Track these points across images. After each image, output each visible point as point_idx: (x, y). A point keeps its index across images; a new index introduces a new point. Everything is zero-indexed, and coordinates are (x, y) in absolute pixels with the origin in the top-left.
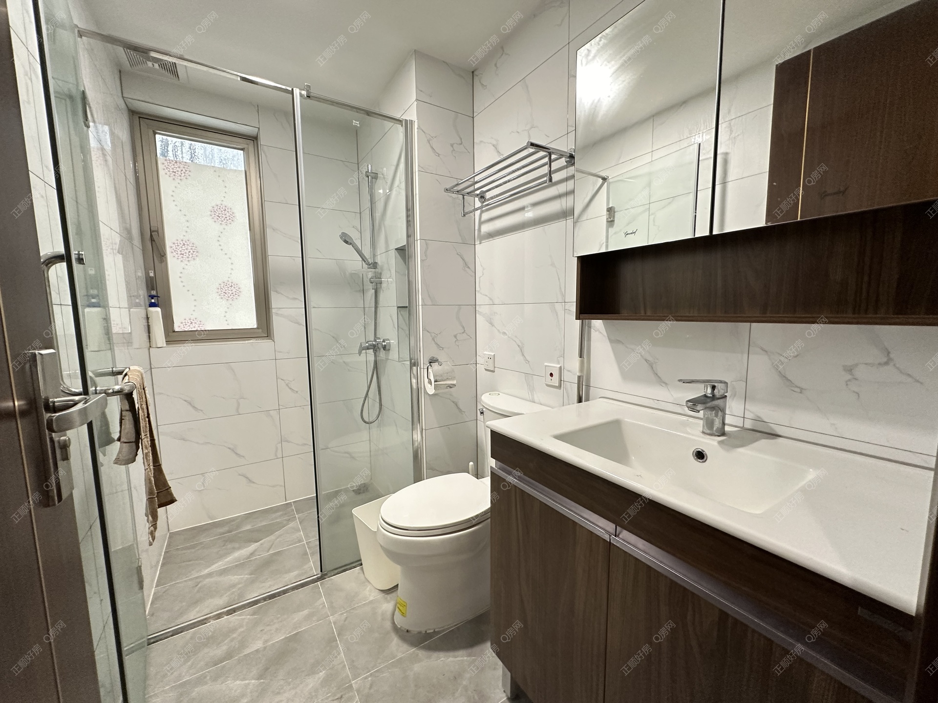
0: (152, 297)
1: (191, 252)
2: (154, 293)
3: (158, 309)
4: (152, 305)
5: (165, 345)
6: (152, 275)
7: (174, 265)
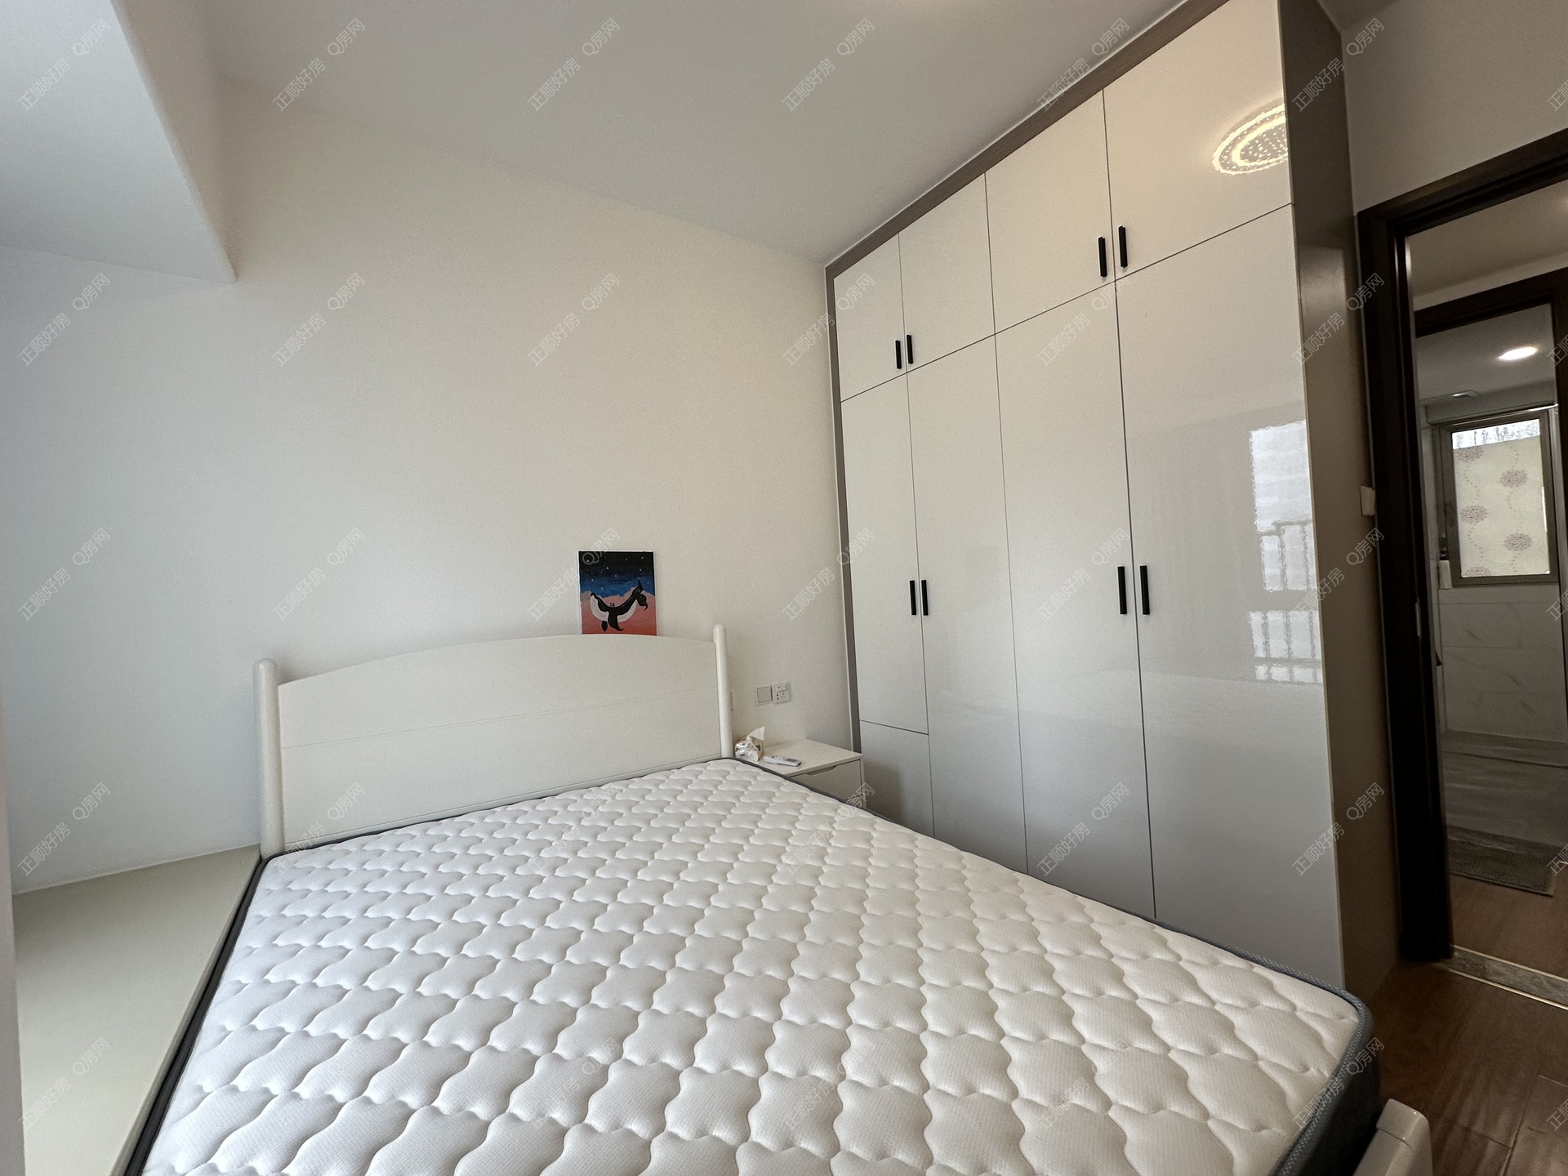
0: (1442, 552)
1: (1479, 514)
2: (1445, 549)
3: (1447, 562)
4: (1442, 559)
5: (1451, 587)
6: (1444, 536)
7: (1464, 527)
